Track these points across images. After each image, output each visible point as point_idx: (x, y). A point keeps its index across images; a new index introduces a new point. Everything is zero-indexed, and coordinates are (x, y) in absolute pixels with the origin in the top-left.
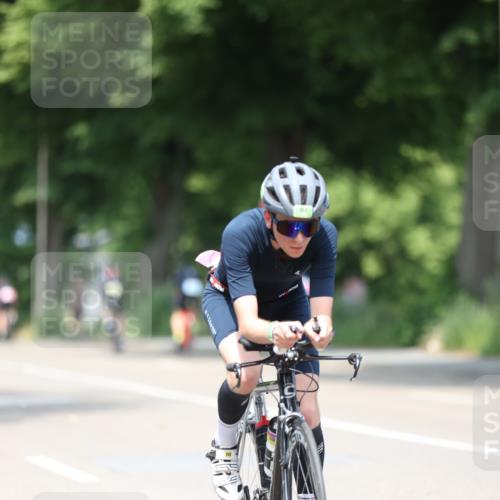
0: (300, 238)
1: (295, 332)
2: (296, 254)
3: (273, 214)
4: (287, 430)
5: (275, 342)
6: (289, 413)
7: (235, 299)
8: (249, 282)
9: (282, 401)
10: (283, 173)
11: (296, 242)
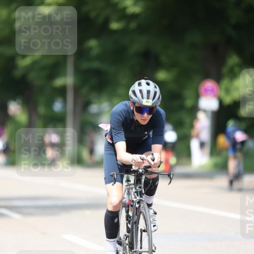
0: (146, 115)
1: (143, 160)
2: (144, 123)
3: (134, 103)
4: (137, 206)
5: (133, 164)
6: (138, 198)
7: (115, 143)
8: (122, 135)
9: (135, 192)
10: (140, 84)
11: (144, 117)
